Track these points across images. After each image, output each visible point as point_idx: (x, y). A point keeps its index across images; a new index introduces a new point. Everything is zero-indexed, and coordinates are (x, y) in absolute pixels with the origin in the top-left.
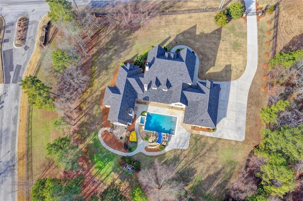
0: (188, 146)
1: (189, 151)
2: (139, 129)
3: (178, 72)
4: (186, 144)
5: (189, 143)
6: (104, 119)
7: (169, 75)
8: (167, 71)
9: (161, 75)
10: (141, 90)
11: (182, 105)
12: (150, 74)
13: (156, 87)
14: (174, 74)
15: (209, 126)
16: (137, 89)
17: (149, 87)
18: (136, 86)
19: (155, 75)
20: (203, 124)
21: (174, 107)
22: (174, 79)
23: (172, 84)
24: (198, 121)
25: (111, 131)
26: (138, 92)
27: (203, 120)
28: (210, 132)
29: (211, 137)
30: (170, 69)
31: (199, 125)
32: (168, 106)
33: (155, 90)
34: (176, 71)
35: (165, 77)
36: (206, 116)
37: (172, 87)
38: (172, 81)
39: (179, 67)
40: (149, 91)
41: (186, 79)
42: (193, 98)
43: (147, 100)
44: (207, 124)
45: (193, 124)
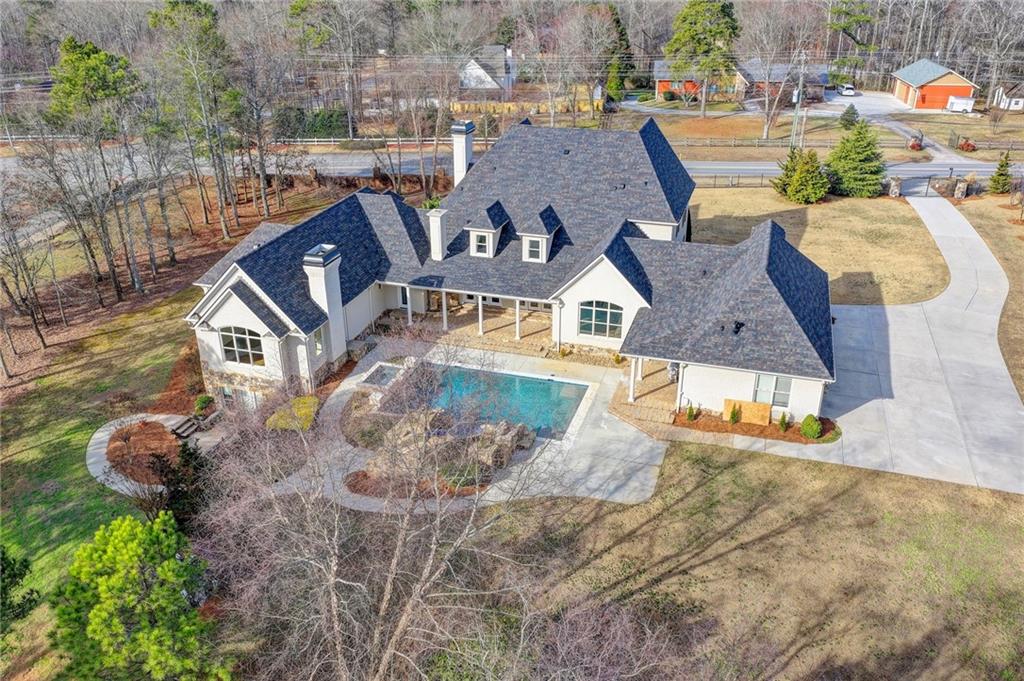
0: (652, 490)
1: (655, 512)
3: (604, 173)
4: (634, 484)
5: (654, 480)
6: (175, 384)
7: (563, 188)
8: (553, 171)
9: (521, 194)
10: (414, 251)
11: (622, 309)
12: (469, 190)
13: (491, 225)
14: (586, 182)
15: (785, 365)
16: (394, 245)
17: (454, 250)
18: (390, 232)
19: (493, 194)
20: (747, 355)
21: (575, 351)
22: (586, 206)
23: (571, 232)
24: (714, 333)
25: (183, 432)
26: (393, 260)
27: (743, 329)
28: (801, 442)
29: (810, 462)
30: (566, 164)
31: (718, 364)
32: (542, 349)
33: (483, 259)
34: (595, 170)
35: (538, 202)
36: (760, 298)
37: (572, 245)
38: (571, 217)
39: (610, 153)
40: (452, 262)
41: (646, 204)
42: (679, 274)
43: (431, 285)
44: (771, 355)
45: (680, 354)
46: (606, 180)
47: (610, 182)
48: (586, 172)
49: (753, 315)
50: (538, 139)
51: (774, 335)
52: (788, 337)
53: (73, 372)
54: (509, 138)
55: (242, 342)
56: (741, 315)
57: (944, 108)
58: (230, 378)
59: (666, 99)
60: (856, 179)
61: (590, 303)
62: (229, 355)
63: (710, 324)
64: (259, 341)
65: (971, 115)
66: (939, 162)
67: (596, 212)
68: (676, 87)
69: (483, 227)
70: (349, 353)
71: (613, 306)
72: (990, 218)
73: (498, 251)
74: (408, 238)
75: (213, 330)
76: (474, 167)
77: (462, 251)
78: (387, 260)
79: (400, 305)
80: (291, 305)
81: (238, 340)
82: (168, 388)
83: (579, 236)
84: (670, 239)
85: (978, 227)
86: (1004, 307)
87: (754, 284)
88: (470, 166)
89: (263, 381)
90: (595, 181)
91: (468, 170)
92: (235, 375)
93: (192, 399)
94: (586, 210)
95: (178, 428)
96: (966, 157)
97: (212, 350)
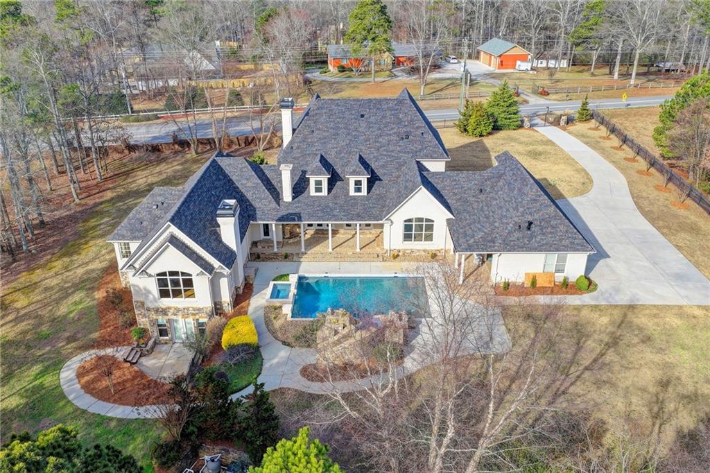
0: (510, 341)
2: (267, 318)
3: (392, 129)
5: (507, 335)
6: (106, 323)
7: (365, 142)
8: (356, 130)
9: (336, 148)
10: (271, 196)
11: (433, 221)
12: (298, 148)
13: (326, 173)
14: (381, 136)
15: (564, 246)
16: (254, 193)
17: (297, 192)
18: (249, 184)
19: (316, 150)
20: (540, 242)
21: (400, 254)
22: (385, 153)
23: (379, 172)
24: (515, 231)
25: (132, 359)
26: (256, 204)
27: (533, 226)
28: (578, 294)
29: (591, 306)
30: (364, 125)
31: (523, 251)
32: (378, 256)
33: (321, 197)
34: (385, 127)
35: (350, 153)
36: (538, 205)
37: (382, 180)
38: (376, 161)
39: (392, 114)
40: (299, 202)
41: (426, 147)
42: (465, 193)
43: (294, 220)
44: (553, 241)
45: (496, 248)
46: (395, 133)
47: (398, 134)
48: (379, 129)
49: (536, 216)
50: (340, 108)
51: (553, 227)
52: (561, 228)
53: (8, 326)
54: (318, 109)
55: (175, 283)
56: (530, 217)
57: (515, 68)
58: (164, 312)
59: (340, 71)
60: (506, 119)
61: (410, 220)
62: (164, 294)
63: (511, 225)
64: (191, 280)
65: (531, 72)
66: (534, 103)
67: (393, 156)
68: (344, 62)
69: (320, 174)
70: (246, 279)
71: (427, 220)
72: (589, 137)
73: (330, 190)
74: (264, 188)
75: (150, 276)
76: (296, 132)
77: (302, 193)
78: (251, 205)
79: (262, 237)
80: (213, 249)
81: (172, 281)
82: (102, 327)
83: (385, 174)
84: (444, 171)
85: (587, 143)
86: (631, 193)
87: (533, 195)
88: (294, 130)
89: (194, 309)
90: (387, 135)
91: (293, 133)
92: (169, 308)
93: (127, 332)
94: (385, 155)
95: (127, 357)
96: (546, 99)
97: (149, 292)
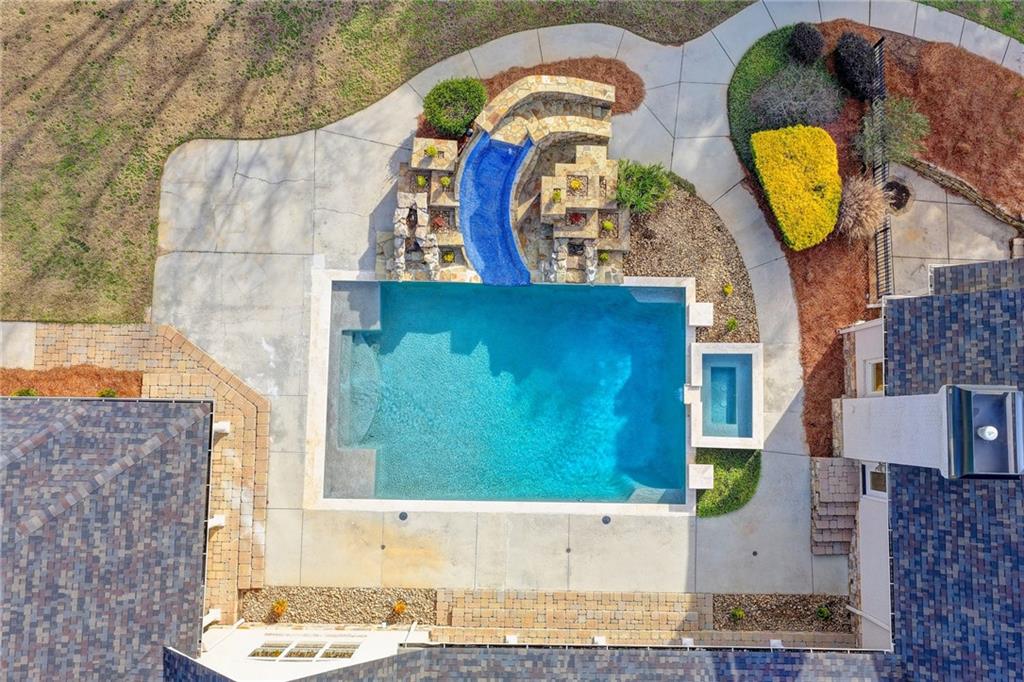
0: (167, 186)
1: (155, 130)
2: (747, 295)
4: (195, 194)
5: (164, 211)
71: (267, 660)
